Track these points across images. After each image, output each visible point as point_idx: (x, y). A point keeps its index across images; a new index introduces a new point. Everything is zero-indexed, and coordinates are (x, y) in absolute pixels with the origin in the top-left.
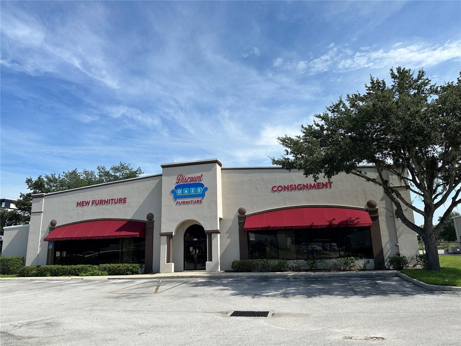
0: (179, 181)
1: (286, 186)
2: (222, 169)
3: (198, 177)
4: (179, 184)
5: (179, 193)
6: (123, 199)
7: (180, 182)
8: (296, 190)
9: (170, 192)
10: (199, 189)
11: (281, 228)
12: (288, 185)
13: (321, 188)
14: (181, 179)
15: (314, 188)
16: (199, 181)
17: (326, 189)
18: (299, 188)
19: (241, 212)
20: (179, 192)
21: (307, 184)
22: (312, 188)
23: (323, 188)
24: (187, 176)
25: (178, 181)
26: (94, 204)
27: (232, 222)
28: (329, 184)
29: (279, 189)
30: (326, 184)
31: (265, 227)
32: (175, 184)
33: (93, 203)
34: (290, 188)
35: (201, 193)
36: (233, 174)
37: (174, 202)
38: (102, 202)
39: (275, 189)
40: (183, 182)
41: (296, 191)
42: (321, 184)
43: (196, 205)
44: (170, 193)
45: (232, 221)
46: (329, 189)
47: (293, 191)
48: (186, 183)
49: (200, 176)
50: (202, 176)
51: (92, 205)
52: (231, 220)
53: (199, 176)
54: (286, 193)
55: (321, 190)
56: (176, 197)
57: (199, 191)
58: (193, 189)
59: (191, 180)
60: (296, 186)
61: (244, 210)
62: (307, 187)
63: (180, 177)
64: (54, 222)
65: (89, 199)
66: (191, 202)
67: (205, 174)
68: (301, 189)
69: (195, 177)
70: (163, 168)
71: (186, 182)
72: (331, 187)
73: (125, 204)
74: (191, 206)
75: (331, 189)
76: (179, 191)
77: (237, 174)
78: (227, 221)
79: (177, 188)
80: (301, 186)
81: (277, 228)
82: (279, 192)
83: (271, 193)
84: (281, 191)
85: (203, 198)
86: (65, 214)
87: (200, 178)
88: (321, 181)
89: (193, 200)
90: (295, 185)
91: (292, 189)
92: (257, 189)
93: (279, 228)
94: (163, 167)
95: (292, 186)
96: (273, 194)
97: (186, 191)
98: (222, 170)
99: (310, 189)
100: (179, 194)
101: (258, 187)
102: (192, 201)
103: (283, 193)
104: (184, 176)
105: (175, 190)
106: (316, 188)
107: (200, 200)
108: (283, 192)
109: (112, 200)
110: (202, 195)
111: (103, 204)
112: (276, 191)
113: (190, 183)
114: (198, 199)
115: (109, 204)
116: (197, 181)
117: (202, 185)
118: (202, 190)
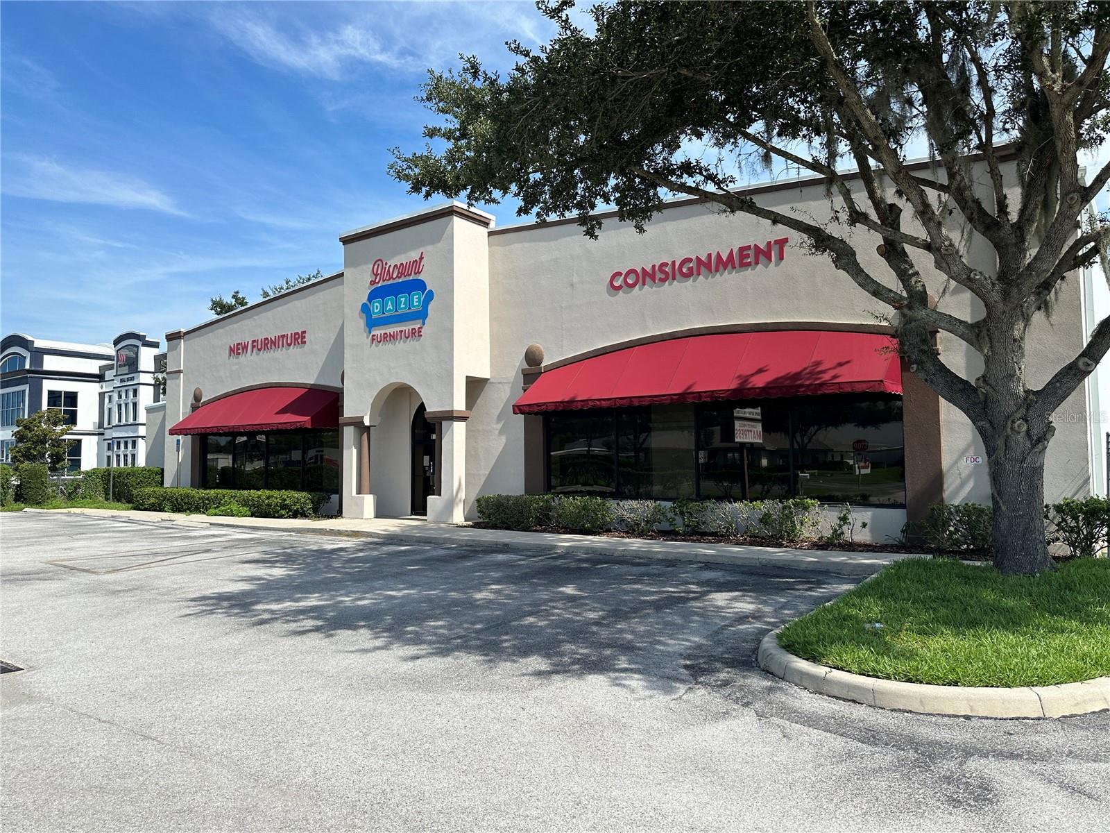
0: (376, 279)
1: (649, 269)
2: (490, 234)
3: (414, 262)
4: (375, 286)
5: (375, 311)
6: (300, 333)
7: (377, 281)
8: (674, 278)
9: (358, 312)
10: (415, 297)
11: (603, 402)
12: (654, 266)
13: (749, 264)
14: (379, 272)
15: (730, 266)
16: (416, 274)
17: (767, 267)
18: (684, 270)
19: (532, 358)
20: (377, 309)
21: (710, 255)
22: (721, 268)
23: (757, 263)
24: (392, 263)
25: (374, 280)
26: (255, 350)
27: (512, 387)
28: (778, 246)
29: (630, 281)
30: (766, 250)
31: (562, 402)
32: (369, 289)
33: (253, 347)
34: (659, 275)
35: (420, 308)
36: (516, 245)
37: (368, 338)
38: (267, 344)
39: (616, 284)
40: (384, 281)
41: (675, 282)
42: (751, 252)
43: (411, 343)
44: (359, 314)
45: (510, 385)
46: (777, 265)
47: (667, 282)
48: (389, 282)
49: (418, 260)
50: (421, 258)
51: (252, 352)
52: (509, 383)
53: (416, 260)
54: (646, 293)
55: (749, 272)
56: (371, 323)
57: (415, 304)
58: (403, 299)
59: (399, 272)
60: (677, 267)
61: (537, 353)
62: (708, 266)
63: (378, 265)
64: (197, 392)
65: (247, 339)
66: (399, 334)
67: (428, 250)
68: (689, 274)
69: (407, 263)
70: (346, 246)
71: (389, 279)
72: (781, 258)
73: (304, 347)
74: (401, 346)
75: (782, 264)
76: (376, 306)
77: (527, 245)
78: (500, 385)
79: (371, 297)
80: (691, 265)
81: (591, 403)
82: (629, 289)
83: (609, 297)
84: (633, 286)
85: (424, 324)
86: (213, 375)
87: (416, 265)
88: (752, 239)
89: (403, 328)
90: (674, 263)
91: (663, 276)
92: (572, 285)
93: (598, 402)
94: (346, 241)
95: (664, 268)
96: (612, 299)
97: (390, 306)
98: (493, 238)
99: (717, 270)
100: (377, 313)
101: (576, 279)
102: (401, 331)
103: (640, 292)
104: (386, 264)
105: (369, 304)
106: (734, 267)
107: (419, 328)
108: (640, 290)
109: (283, 336)
110: (422, 315)
111: (268, 349)
112: (620, 288)
113: (397, 281)
114: (413, 327)
115: (279, 347)
116: (411, 275)
117: (420, 285)
118: (422, 299)
